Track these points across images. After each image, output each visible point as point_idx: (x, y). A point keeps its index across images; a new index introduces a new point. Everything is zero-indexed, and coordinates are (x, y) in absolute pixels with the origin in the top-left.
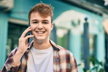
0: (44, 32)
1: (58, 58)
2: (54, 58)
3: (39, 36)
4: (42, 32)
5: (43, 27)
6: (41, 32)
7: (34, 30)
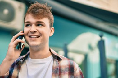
0: (39, 37)
1: (57, 69)
2: (53, 68)
3: (32, 41)
4: (36, 37)
5: (36, 30)
6: (34, 37)
7: (27, 34)
